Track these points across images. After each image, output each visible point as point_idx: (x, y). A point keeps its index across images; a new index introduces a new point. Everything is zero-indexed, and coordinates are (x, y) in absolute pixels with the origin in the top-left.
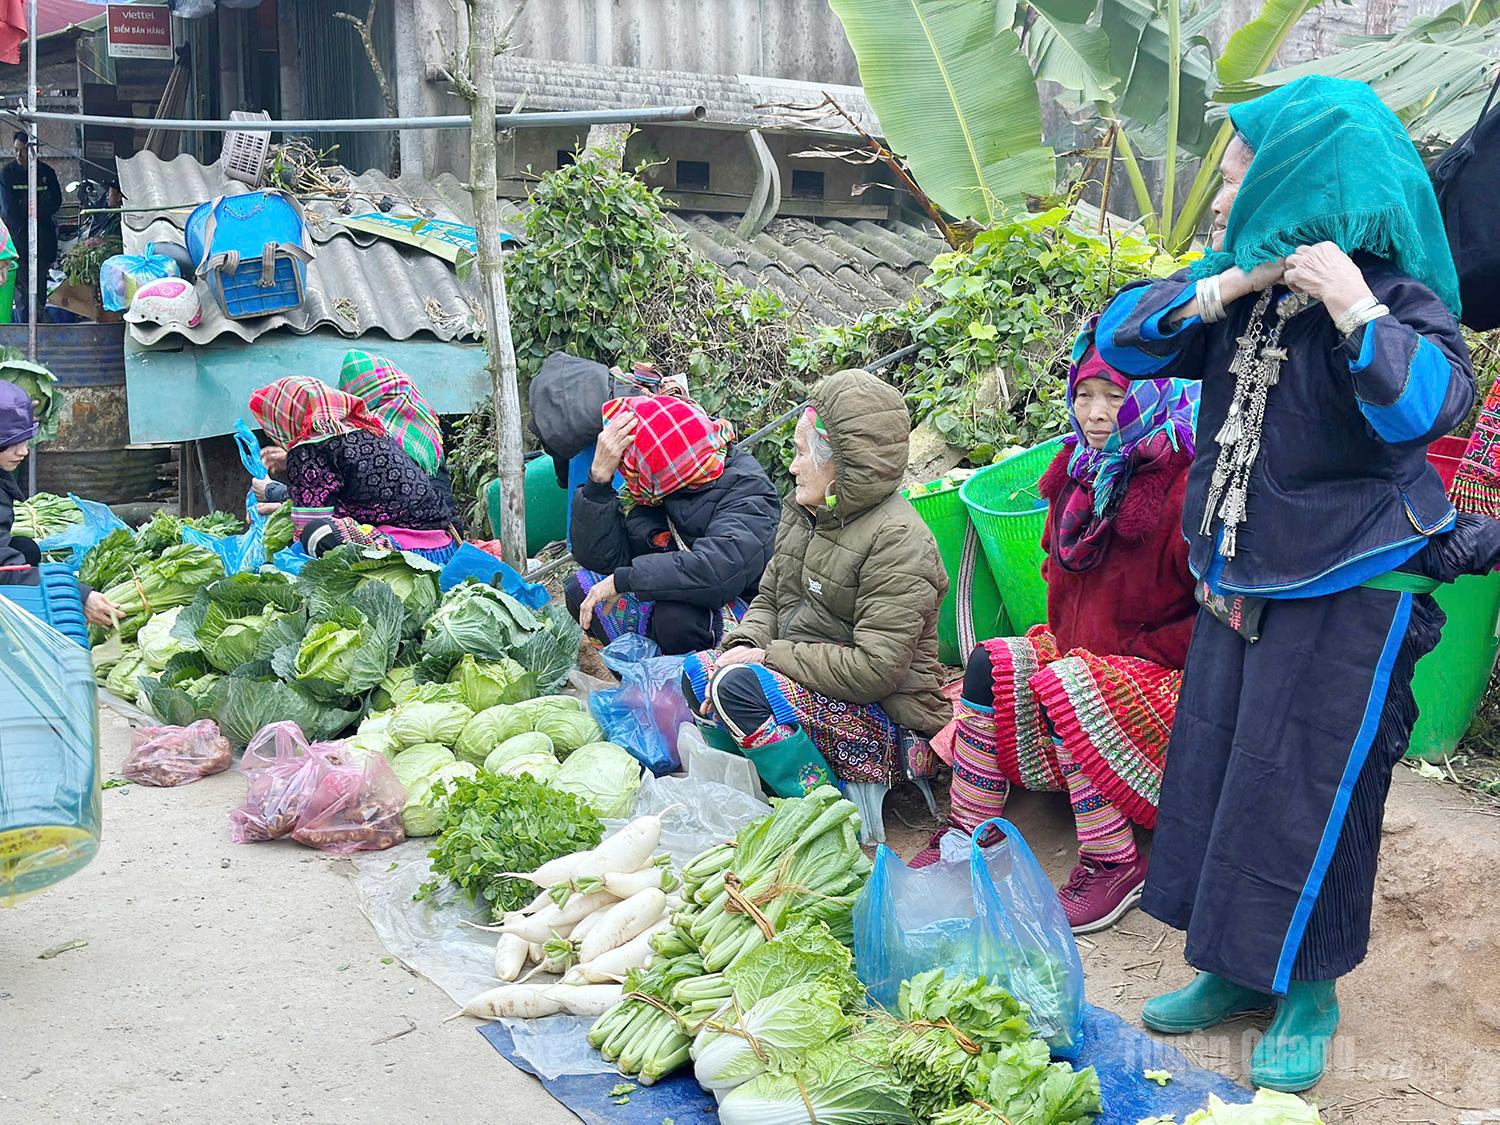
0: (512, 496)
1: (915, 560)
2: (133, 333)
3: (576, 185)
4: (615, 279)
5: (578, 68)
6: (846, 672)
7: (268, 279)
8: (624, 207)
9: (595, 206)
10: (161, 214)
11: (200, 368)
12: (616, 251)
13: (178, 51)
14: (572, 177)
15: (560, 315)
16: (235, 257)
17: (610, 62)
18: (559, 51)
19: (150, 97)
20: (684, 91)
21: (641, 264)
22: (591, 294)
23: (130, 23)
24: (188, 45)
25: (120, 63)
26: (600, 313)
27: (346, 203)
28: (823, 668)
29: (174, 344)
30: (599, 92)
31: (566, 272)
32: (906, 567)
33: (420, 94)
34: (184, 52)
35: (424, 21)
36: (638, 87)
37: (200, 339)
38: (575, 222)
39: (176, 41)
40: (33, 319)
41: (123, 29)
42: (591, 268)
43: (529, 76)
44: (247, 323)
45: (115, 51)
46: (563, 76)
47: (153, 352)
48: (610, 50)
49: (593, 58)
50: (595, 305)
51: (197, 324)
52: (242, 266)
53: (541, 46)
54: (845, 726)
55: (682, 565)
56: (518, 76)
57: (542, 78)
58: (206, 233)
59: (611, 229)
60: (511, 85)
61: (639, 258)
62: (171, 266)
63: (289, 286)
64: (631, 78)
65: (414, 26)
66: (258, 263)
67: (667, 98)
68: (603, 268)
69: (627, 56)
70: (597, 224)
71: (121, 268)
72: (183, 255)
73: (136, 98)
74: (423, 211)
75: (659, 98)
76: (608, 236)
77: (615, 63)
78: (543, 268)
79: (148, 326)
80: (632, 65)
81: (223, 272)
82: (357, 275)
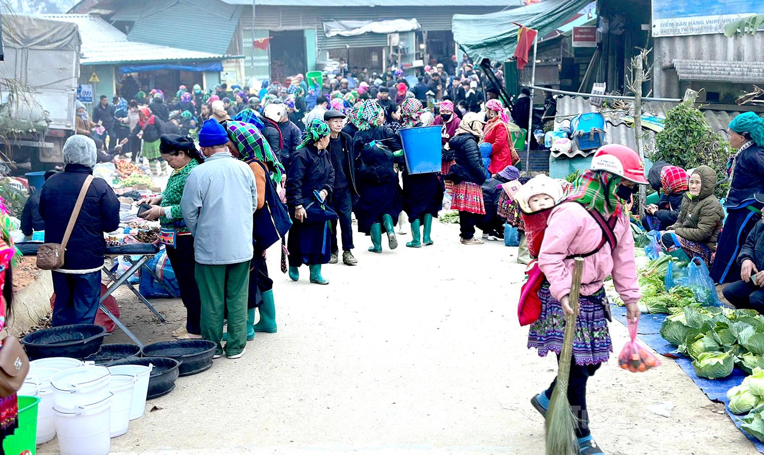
0: (642, 200)
1: (714, 209)
2: (552, 154)
3: (678, 112)
4: (688, 140)
5: (719, 63)
6: (694, 234)
7: (592, 138)
8: (692, 119)
9: (682, 118)
10: (566, 118)
11: (570, 164)
12: (687, 132)
13: (598, 44)
14: (678, 110)
15: (670, 150)
16: (582, 132)
17: (732, 59)
18: (712, 57)
19: (586, 62)
20: (757, 70)
21: (696, 135)
22: (680, 144)
23: (581, 34)
24: (602, 42)
25: (576, 49)
26: (682, 150)
27: (628, 112)
28: (688, 233)
29: (563, 157)
30: (722, 72)
31: (672, 138)
32: (712, 210)
33: (660, 74)
34: (600, 45)
35: (663, 49)
36: (739, 69)
37: (571, 156)
38: (677, 123)
39: (598, 40)
40: (528, 149)
41: (578, 36)
42: (681, 136)
43: (697, 67)
44: (585, 151)
45: (575, 44)
46: (711, 66)
47: (557, 159)
48: (732, 55)
49: (725, 58)
50: (681, 147)
51: (571, 152)
52: (584, 134)
53: (705, 55)
54: (693, 248)
55: (670, 215)
56: (693, 67)
57: (702, 68)
58: (575, 124)
59: (687, 125)
60: (689, 71)
61: (695, 134)
62: (565, 134)
63: (598, 141)
64: (737, 66)
65: (660, 51)
66: (589, 134)
67: (748, 73)
68: (684, 136)
69: (739, 57)
70: (683, 124)
71: (551, 135)
72: (569, 130)
73: (582, 62)
74: (654, 114)
75: (745, 73)
76: (686, 127)
77: (734, 60)
78: (666, 136)
79: (557, 152)
80: (741, 60)
81: (579, 137)
82: (624, 136)
